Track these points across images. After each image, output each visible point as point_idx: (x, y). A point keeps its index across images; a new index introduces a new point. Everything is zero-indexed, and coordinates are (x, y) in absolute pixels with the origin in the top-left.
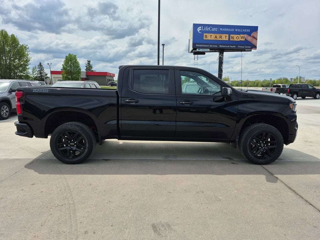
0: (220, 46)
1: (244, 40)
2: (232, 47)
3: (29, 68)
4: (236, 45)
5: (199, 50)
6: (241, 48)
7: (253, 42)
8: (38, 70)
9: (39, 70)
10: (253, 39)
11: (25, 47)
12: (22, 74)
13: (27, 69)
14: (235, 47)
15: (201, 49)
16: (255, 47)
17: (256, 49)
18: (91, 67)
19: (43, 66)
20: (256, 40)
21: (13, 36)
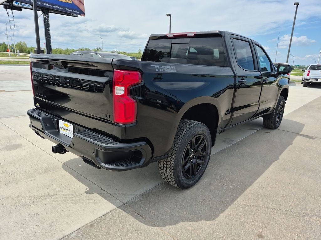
0: (45, 4)
1: (71, 3)
2: (59, 8)
4: (64, 7)
5: (17, 4)
6: (69, 11)
7: (81, 7)
10: (80, 3)
14: (62, 8)
15: (20, 3)
16: (82, 13)
17: (84, 16)
20: (83, 5)
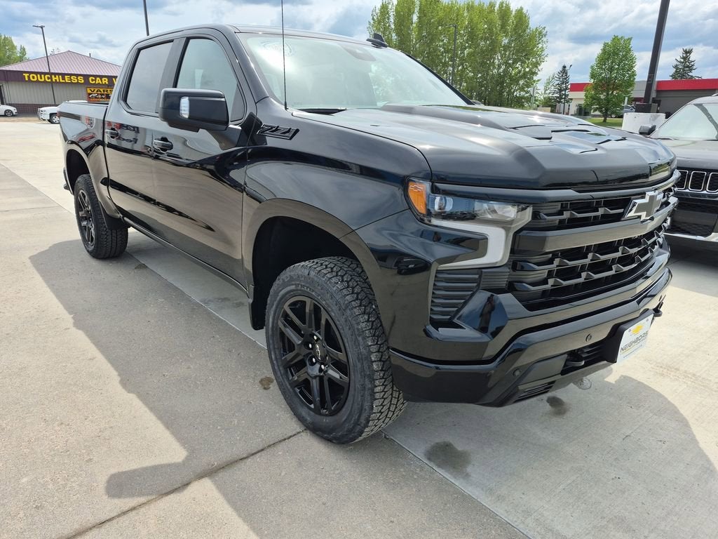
3: (538, 80)
8: (557, 82)
9: (558, 84)
11: (540, 33)
12: (522, 93)
13: (534, 81)
18: (691, 68)
19: (568, 74)
21: (520, 11)
